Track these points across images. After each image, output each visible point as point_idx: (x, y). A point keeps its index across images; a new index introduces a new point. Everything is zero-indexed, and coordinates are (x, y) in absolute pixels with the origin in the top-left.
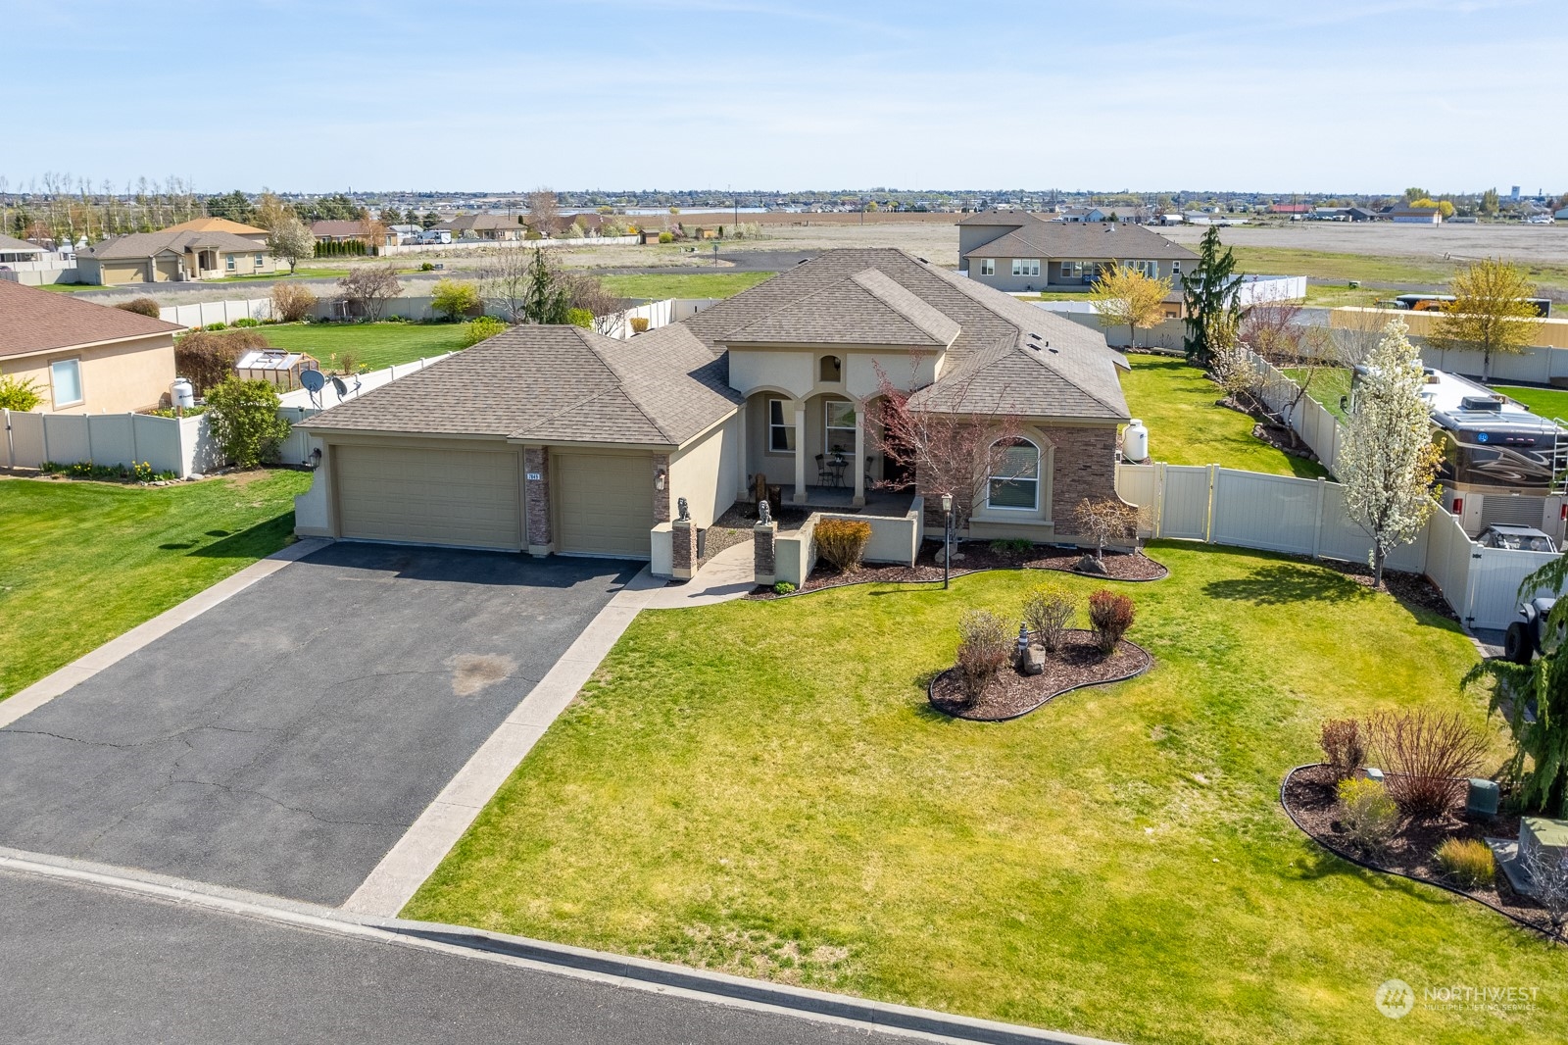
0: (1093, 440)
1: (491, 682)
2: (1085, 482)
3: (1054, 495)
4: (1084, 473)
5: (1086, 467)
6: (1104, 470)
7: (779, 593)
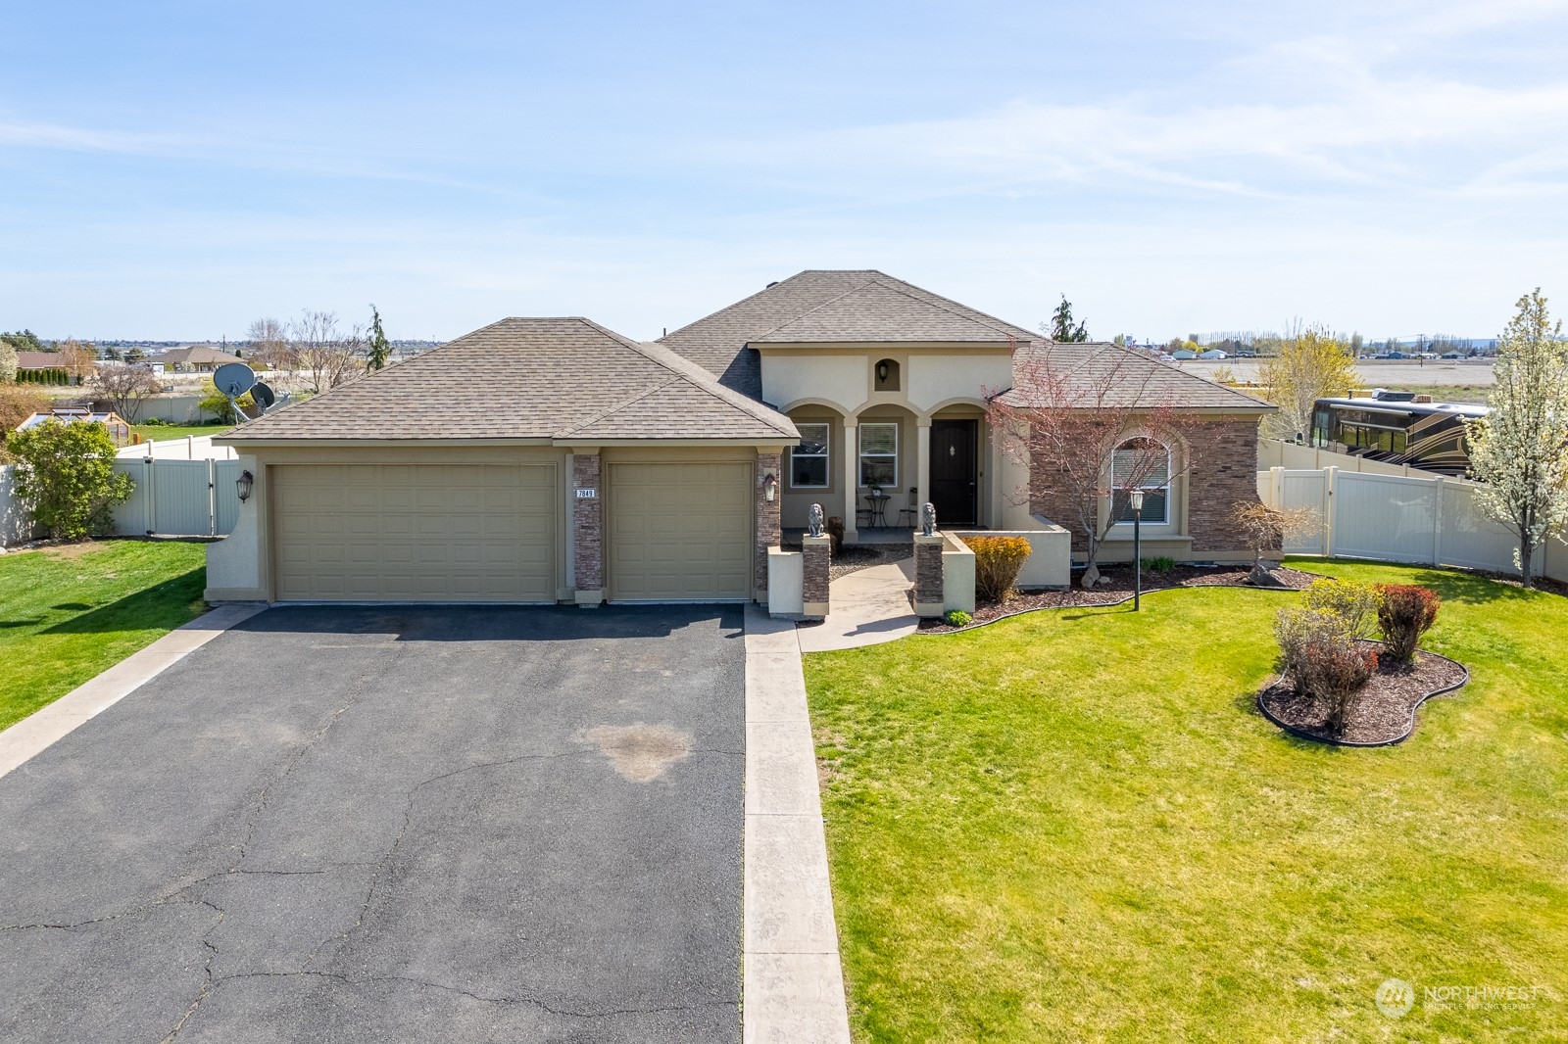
0: (1232, 435)
1: (672, 759)
2: (1225, 486)
3: (1190, 504)
4: (1223, 475)
5: (1226, 469)
6: (1245, 470)
7: (956, 625)
